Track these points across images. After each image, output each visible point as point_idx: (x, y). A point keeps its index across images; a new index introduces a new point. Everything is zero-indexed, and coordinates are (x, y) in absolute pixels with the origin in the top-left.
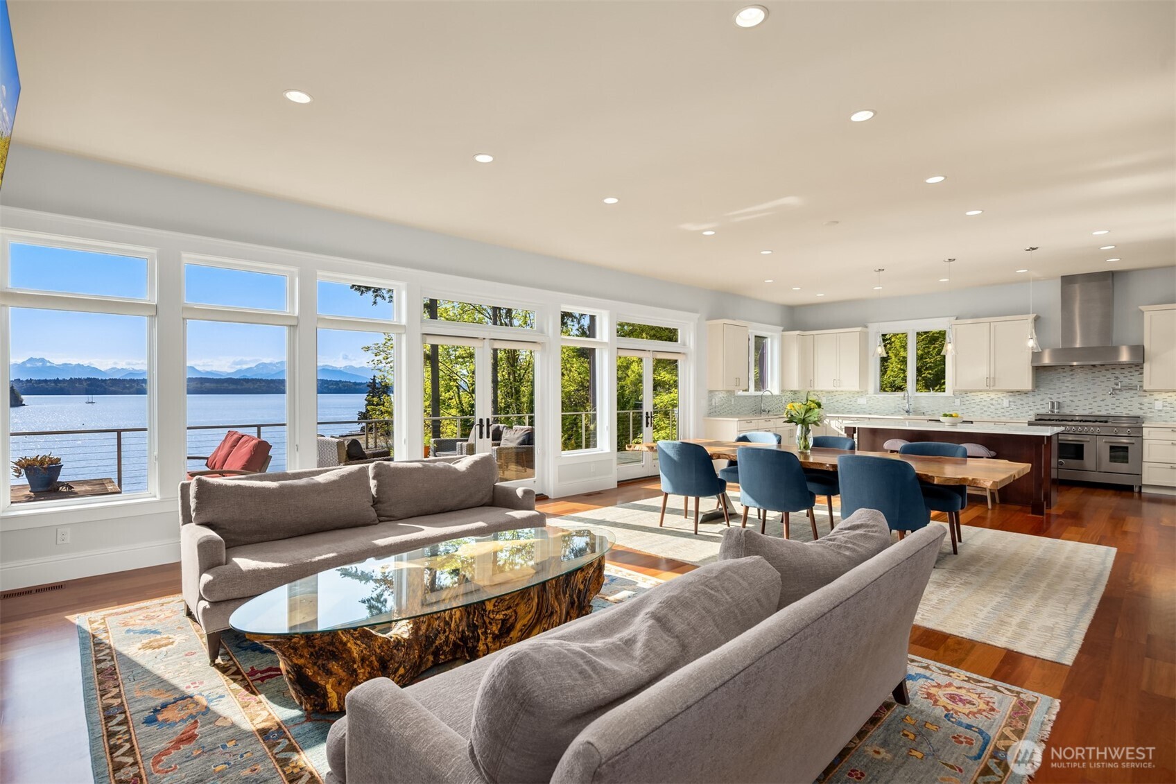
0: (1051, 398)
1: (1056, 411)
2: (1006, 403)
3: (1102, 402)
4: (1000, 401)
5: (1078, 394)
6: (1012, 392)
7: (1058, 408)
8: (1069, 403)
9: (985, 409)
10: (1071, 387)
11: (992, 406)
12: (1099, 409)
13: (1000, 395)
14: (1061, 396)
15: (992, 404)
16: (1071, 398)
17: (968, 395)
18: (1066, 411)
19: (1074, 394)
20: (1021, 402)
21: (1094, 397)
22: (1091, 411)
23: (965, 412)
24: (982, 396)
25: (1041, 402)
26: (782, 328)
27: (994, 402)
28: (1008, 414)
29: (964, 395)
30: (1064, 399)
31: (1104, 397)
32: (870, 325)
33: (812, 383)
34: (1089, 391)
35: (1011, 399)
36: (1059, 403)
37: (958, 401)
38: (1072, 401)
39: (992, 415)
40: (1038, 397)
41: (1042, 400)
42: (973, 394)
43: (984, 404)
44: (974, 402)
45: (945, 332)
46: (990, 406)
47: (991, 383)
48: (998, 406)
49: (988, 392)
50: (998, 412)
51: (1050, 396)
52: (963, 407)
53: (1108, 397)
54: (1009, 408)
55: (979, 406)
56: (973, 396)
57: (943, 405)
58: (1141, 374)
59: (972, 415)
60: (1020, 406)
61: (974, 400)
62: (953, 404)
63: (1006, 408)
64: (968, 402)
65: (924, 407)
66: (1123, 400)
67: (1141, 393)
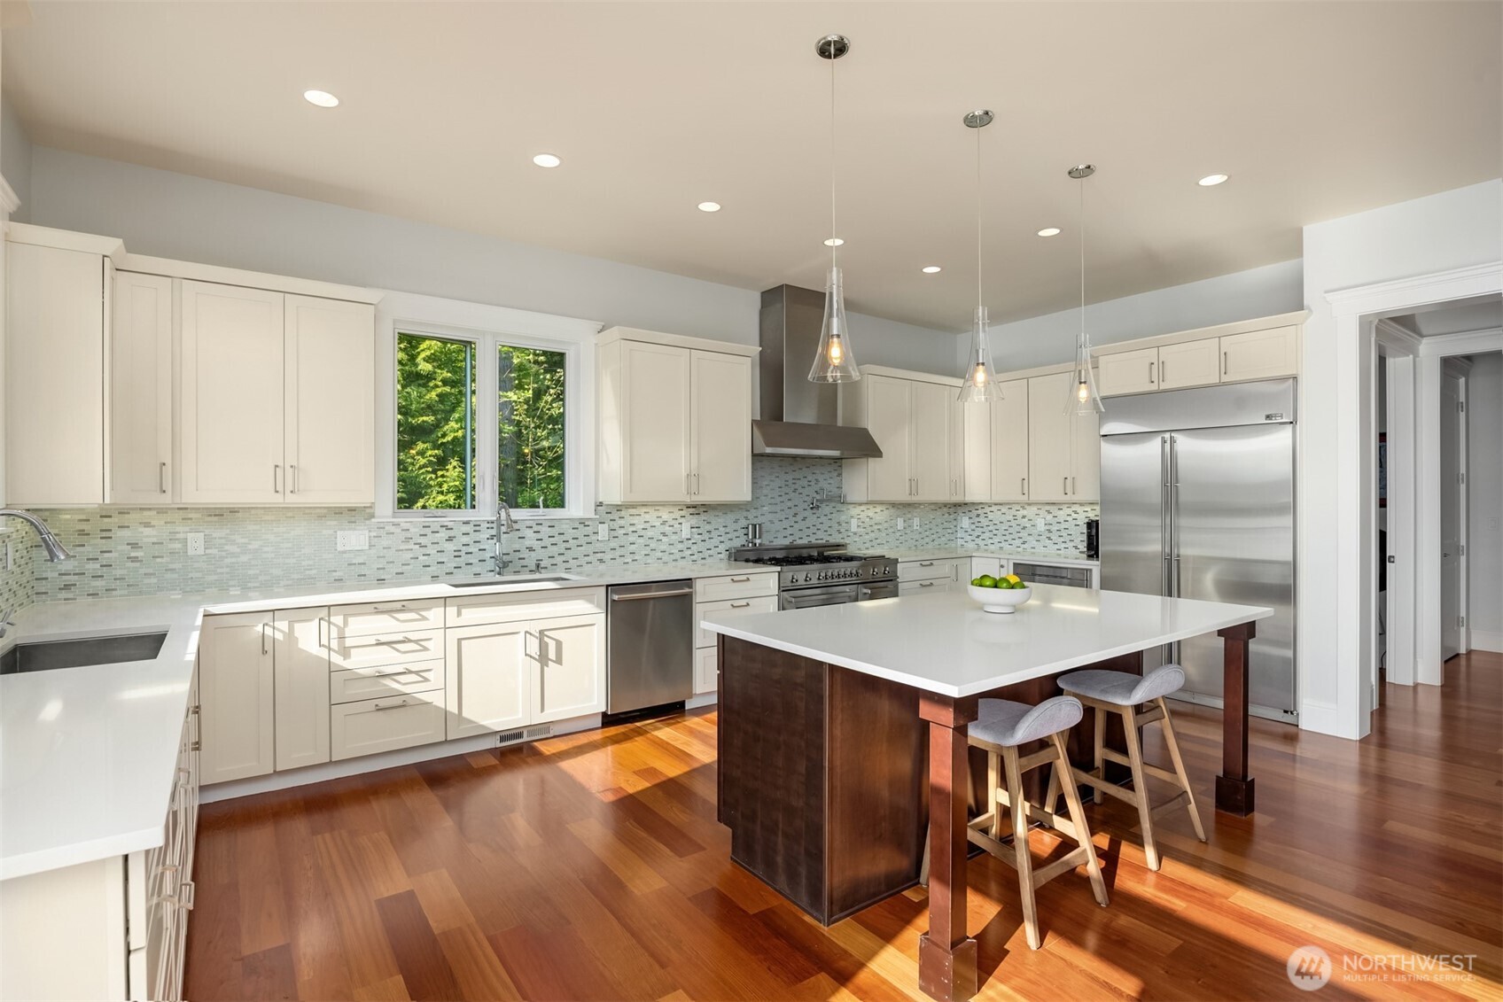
1: (758, 541)
3: (803, 523)
4: (676, 526)
5: (779, 508)
6: (699, 507)
11: (664, 539)
12: (800, 535)
13: (677, 513)
15: (664, 534)
17: (623, 513)
18: (766, 541)
19: (774, 508)
20: (708, 527)
21: (795, 515)
22: (792, 539)
24: (647, 517)
25: (735, 526)
27: (667, 529)
28: (690, 552)
29: (617, 515)
31: (806, 515)
34: (789, 504)
35: (694, 521)
39: (665, 558)
41: (736, 521)
42: (631, 511)
43: (650, 533)
44: (634, 529)
45: (562, 355)
46: (661, 537)
47: (694, 489)
48: (674, 537)
49: (657, 508)
50: (672, 551)
51: (745, 514)
52: (613, 544)
53: (809, 513)
54: (690, 542)
55: (641, 540)
56: (631, 517)
57: (575, 541)
58: (840, 475)
59: (630, 560)
60: (706, 536)
61: (634, 525)
62: (593, 538)
63: (686, 542)
64: (623, 531)
65: (531, 549)
66: (823, 519)
67: (839, 506)
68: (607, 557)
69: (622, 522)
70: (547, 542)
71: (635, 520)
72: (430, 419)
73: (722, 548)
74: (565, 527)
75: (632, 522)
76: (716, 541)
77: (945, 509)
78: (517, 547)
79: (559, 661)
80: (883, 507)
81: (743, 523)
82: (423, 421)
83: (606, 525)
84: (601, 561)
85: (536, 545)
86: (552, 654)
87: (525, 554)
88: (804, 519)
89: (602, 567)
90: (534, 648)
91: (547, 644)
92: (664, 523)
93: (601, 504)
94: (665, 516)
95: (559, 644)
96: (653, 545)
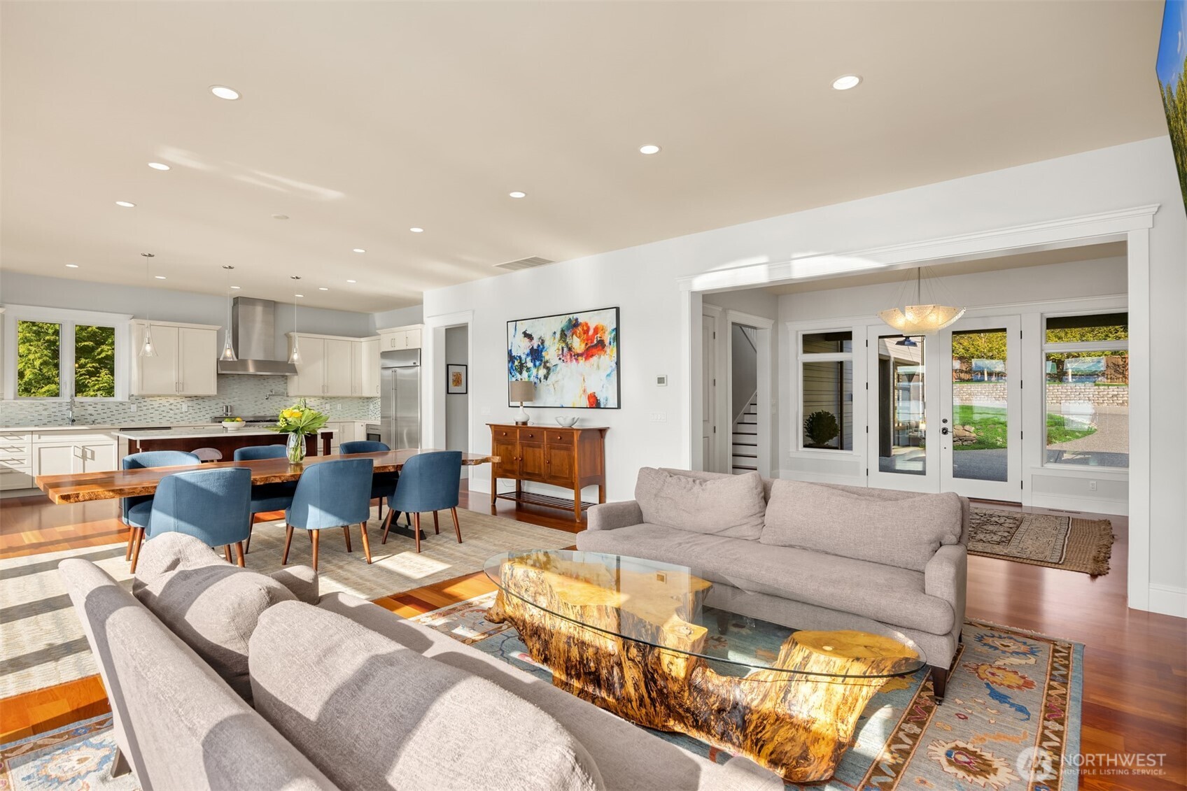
0: (224, 403)
1: (229, 414)
2: (184, 408)
4: (179, 406)
5: (244, 399)
6: (190, 397)
7: (231, 411)
8: (237, 406)
9: (164, 415)
10: (238, 392)
11: (171, 412)
12: (260, 412)
13: (179, 400)
14: (231, 400)
15: (171, 410)
16: (239, 402)
17: (146, 400)
18: (236, 414)
19: (241, 398)
20: (199, 407)
21: (256, 402)
22: (253, 413)
23: (142, 418)
24: (161, 402)
25: (216, 406)
27: (172, 407)
28: (187, 418)
29: (142, 401)
30: (234, 403)
31: (262, 401)
34: (252, 396)
35: (190, 404)
36: (231, 406)
37: (134, 408)
38: (240, 405)
39: (172, 420)
40: (213, 401)
41: (217, 404)
42: (151, 399)
43: (162, 409)
44: (153, 407)
45: (113, 329)
47: (181, 388)
48: (177, 411)
49: (167, 397)
50: (176, 417)
51: (223, 401)
52: (140, 414)
53: (265, 401)
54: (188, 413)
55: (157, 412)
56: (151, 401)
57: (117, 411)
58: (286, 383)
60: (197, 411)
62: (128, 411)
63: (185, 413)
64: (146, 408)
65: (91, 415)
66: (274, 404)
67: (286, 398)
68: (136, 419)
69: (145, 404)
70: (100, 411)
71: (153, 403)
72: (91, 344)
73: (207, 416)
74: (110, 406)
75: (151, 404)
76: (204, 413)
77: (360, 400)
78: (83, 413)
79: (93, 458)
80: (315, 399)
81: (221, 405)
82: (85, 345)
83: (135, 405)
84: (133, 421)
85: (93, 412)
86: (89, 455)
87: (89, 417)
88: (262, 404)
90: (79, 453)
91: (86, 452)
92: (171, 404)
93: (132, 395)
94: (172, 401)
95: (93, 453)
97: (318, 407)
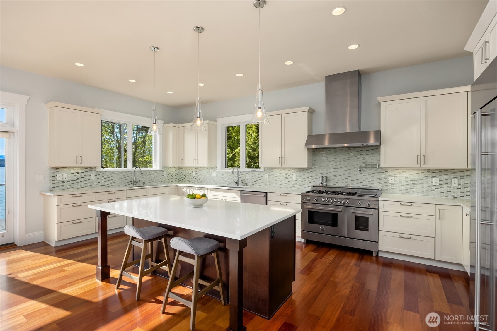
0: (322, 174)
1: (325, 183)
2: (295, 178)
3: (354, 177)
4: (291, 175)
5: (339, 170)
7: (326, 182)
8: (333, 177)
10: (334, 165)
11: (287, 180)
12: (352, 182)
13: (292, 171)
14: (328, 172)
15: (287, 178)
16: (334, 174)
17: (273, 170)
18: (332, 183)
19: (336, 170)
20: (304, 176)
21: (349, 173)
22: (346, 184)
23: (271, 183)
25: (316, 177)
26: (163, 122)
27: (288, 176)
28: (296, 185)
29: (270, 171)
30: (330, 175)
31: (355, 173)
32: (218, 120)
33: (183, 161)
34: (346, 168)
35: (298, 174)
36: (327, 177)
37: (267, 176)
38: (335, 176)
39: (287, 186)
40: (314, 172)
41: (317, 175)
43: (282, 177)
44: (276, 176)
46: (285, 179)
48: (290, 179)
49: (284, 169)
50: (290, 184)
51: (321, 172)
52: (269, 180)
53: (358, 173)
54: (297, 181)
55: (279, 179)
56: (275, 172)
57: (259, 178)
59: (275, 186)
60: (303, 180)
61: (276, 174)
62: (264, 177)
63: (295, 181)
64: (272, 176)
66: (367, 176)
67: (379, 170)
68: (268, 184)
69: (272, 173)
70: (251, 178)
73: (310, 184)
75: (276, 173)
76: (307, 182)
78: (244, 178)
83: (267, 174)
84: (266, 185)
89: (266, 187)
92: (287, 174)
94: (287, 172)
96: (282, 181)
97: (421, 182)
